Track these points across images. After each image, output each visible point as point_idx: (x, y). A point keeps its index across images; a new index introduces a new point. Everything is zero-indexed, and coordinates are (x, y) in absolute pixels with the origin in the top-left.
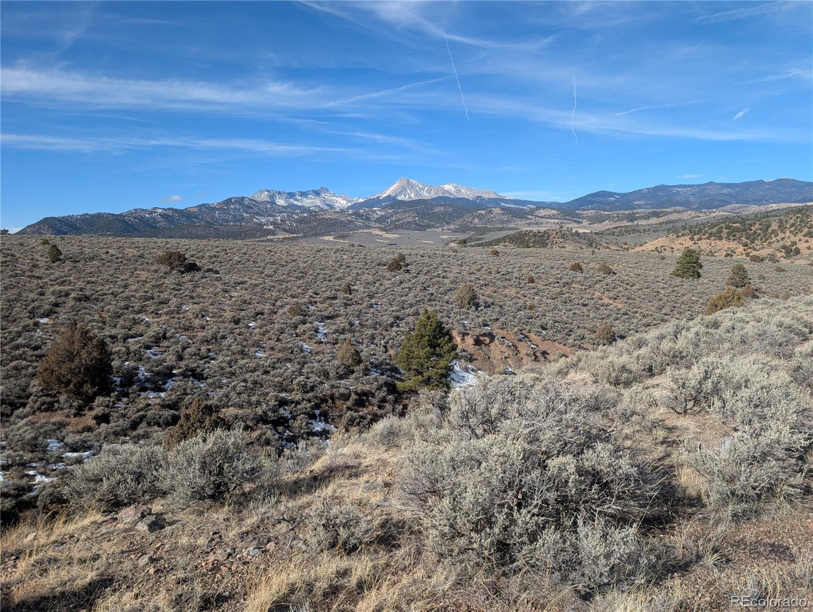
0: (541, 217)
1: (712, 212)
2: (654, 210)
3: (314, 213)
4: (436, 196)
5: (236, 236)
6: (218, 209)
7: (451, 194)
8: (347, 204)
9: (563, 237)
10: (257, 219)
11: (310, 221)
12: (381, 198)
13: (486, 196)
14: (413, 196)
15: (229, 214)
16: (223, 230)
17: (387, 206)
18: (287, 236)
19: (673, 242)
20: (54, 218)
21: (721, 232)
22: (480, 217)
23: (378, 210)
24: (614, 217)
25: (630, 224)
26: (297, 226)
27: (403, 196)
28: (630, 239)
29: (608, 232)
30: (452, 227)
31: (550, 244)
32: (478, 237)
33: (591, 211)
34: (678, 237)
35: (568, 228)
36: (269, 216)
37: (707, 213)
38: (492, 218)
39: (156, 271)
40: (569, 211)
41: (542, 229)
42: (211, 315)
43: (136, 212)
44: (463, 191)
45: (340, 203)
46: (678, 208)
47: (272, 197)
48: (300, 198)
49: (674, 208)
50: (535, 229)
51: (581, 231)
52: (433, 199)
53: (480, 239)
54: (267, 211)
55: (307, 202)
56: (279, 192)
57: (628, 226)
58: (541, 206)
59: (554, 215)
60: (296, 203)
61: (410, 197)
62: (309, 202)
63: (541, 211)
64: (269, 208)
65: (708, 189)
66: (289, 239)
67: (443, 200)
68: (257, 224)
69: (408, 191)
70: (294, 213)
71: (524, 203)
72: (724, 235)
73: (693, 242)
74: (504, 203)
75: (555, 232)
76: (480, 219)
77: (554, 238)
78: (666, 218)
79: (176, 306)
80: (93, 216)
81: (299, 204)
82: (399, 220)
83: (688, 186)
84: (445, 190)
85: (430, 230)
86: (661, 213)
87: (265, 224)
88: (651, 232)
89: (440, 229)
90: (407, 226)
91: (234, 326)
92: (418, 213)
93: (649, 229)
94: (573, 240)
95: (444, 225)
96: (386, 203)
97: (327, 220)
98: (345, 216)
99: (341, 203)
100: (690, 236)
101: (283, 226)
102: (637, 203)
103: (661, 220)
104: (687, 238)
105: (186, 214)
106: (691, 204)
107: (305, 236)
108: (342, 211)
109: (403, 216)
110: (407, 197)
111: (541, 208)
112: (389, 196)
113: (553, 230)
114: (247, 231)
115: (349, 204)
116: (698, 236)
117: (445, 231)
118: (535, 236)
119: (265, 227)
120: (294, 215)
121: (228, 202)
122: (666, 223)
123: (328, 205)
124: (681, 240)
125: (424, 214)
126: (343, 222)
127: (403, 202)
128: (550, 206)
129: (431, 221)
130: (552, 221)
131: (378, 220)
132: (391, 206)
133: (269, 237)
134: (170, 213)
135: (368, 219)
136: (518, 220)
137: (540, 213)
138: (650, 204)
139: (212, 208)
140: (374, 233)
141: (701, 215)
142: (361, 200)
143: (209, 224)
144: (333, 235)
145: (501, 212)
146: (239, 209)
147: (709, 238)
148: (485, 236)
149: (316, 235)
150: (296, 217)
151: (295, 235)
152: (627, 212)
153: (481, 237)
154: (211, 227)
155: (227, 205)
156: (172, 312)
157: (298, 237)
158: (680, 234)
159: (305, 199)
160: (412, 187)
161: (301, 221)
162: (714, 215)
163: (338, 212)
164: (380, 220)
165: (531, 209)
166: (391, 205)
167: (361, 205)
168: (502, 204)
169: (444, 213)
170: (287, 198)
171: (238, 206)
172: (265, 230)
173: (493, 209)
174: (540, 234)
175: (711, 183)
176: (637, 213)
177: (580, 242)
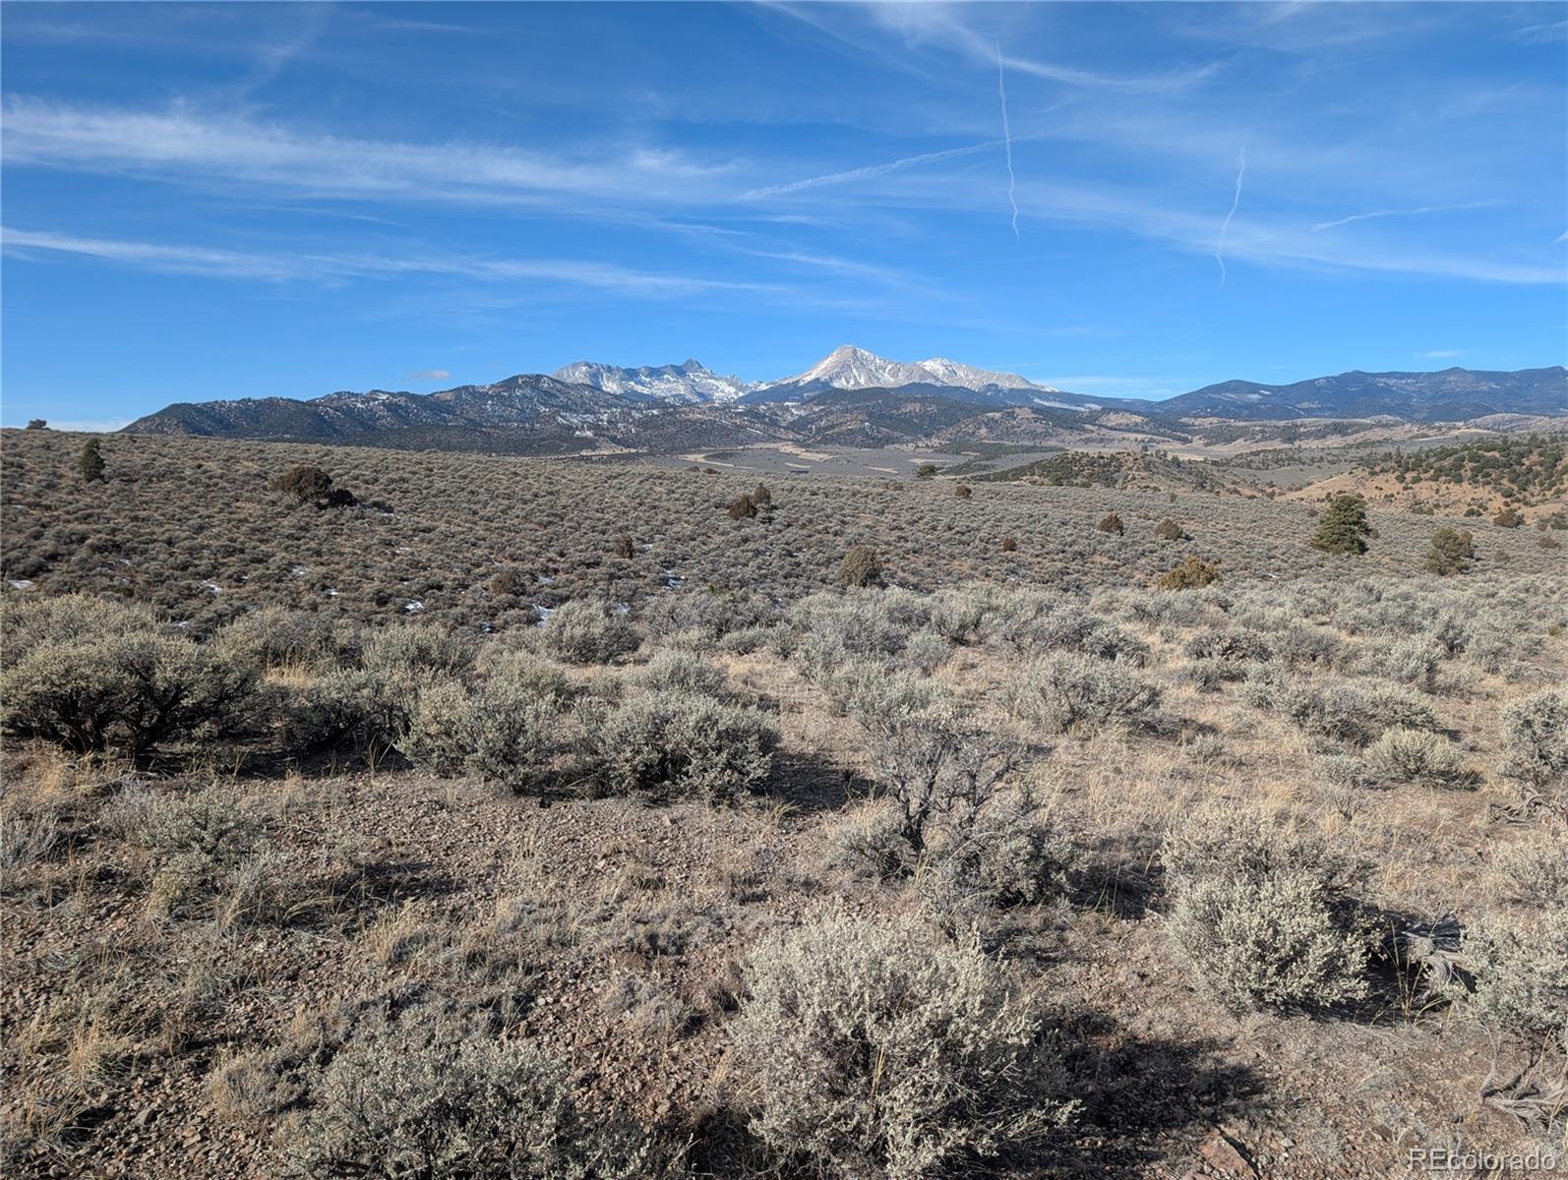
0: (1111, 429)
1: (1455, 427)
2: (1337, 420)
3: (671, 410)
4: (906, 383)
5: (523, 447)
6: (491, 397)
7: (937, 379)
8: (736, 393)
9: (1147, 468)
10: (563, 417)
11: (663, 425)
12: (801, 384)
13: (1006, 385)
14: (862, 381)
15: (512, 407)
16: (499, 437)
17: (811, 400)
18: (618, 452)
19: (1364, 485)
20: (190, 406)
21: (1461, 467)
22: (991, 424)
23: (793, 407)
24: (1254, 433)
25: (1287, 446)
26: (637, 434)
27: (843, 379)
28: (1280, 475)
29: (1239, 461)
30: (935, 442)
31: (1120, 481)
32: (982, 463)
33: (1211, 419)
34: (1373, 474)
35: (1158, 452)
36: (586, 412)
37: (1444, 430)
38: (1013, 427)
39: (274, 503)
40: (1164, 419)
41: (1108, 451)
42: (341, 586)
43: (340, 398)
44: (961, 373)
45: (722, 391)
46: (1386, 418)
47: (595, 376)
48: (648, 380)
49: (1378, 417)
50: (1093, 451)
51: (1184, 457)
52: (902, 388)
53: (985, 468)
54: (583, 403)
55: (660, 388)
56: (609, 367)
57: (1281, 451)
58: (1112, 406)
59: (1136, 425)
60: (639, 388)
61: (857, 383)
62: (666, 388)
63: (1112, 416)
64: (589, 397)
65: (1450, 382)
66: (621, 457)
67: (921, 391)
68: (562, 426)
69: (854, 371)
70: (634, 409)
71: (1080, 399)
72: (1467, 473)
73: (1403, 485)
74: (1041, 398)
75: (1131, 459)
76: (991, 430)
77: (1130, 469)
78: (1359, 437)
79: (279, 567)
80: (260, 403)
81: (646, 391)
82: (832, 427)
83: (1409, 375)
84: (925, 371)
85: (891, 447)
86: (1350, 426)
87: (577, 428)
88: (1325, 464)
89: (911, 446)
90: (847, 438)
91: (376, 608)
92: (870, 415)
93: (1322, 458)
94: (1167, 475)
95: (920, 439)
96: (812, 394)
97: (695, 422)
98: (731, 417)
99: (725, 391)
100: (1398, 473)
101: (612, 433)
102: (1305, 405)
103: (1350, 439)
104: (1392, 477)
105: (432, 404)
106: (1414, 411)
107: (651, 453)
108: (726, 407)
109: (842, 420)
110: (852, 382)
111: (1111, 410)
112: (817, 380)
113: (1129, 454)
114: (543, 439)
115: (741, 394)
116: (1414, 474)
117: (921, 450)
118: (1092, 465)
119: (577, 433)
120: (634, 413)
121: (511, 383)
122: (1358, 446)
123: (700, 395)
124: (1379, 480)
125: (881, 416)
126: (724, 427)
127: (842, 392)
128: (1130, 407)
129: (895, 429)
130: (1133, 436)
131: (792, 426)
132: (820, 400)
133: (584, 453)
134: (402, 401)
135: (774, 423)
136: (1066, 432)
137: (1108, 420)
138: (1331, 409)
139: (481, 394)
140: (782, 450)
141: (1431, 433)
142: (763, 387)
143: (474, 426)
144: (705, 451)
145: (1033, 415)
146: (531, 398)
147: (1435, 479)
148: (995, 462)
149: (672, 450)
150: (636, 415)
151: (633, 451)
152: (1282, 423)
153: (989, 463)
154: (475, 430)
155: (509, 389)
156: (269, 577)
157: (638, 454)
158: (1377, 469)
159: (657, 382)
160: (862, 365)
161: (644, 424)
162: (1456, 433)
163: (717, 409)
164: (798, 425)
165: (1092, 411)
166: (818, 396)
167: (764, 396)
168: (1037, 400)
169: (922, 416)
170: (623, 379)
171: (528, 392)
172: (578, 438)
173: (1017, 410)
174: (1101, 461)
175: (1455, 371)
176: (1301, 426)
177: (1180, 479)
